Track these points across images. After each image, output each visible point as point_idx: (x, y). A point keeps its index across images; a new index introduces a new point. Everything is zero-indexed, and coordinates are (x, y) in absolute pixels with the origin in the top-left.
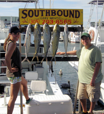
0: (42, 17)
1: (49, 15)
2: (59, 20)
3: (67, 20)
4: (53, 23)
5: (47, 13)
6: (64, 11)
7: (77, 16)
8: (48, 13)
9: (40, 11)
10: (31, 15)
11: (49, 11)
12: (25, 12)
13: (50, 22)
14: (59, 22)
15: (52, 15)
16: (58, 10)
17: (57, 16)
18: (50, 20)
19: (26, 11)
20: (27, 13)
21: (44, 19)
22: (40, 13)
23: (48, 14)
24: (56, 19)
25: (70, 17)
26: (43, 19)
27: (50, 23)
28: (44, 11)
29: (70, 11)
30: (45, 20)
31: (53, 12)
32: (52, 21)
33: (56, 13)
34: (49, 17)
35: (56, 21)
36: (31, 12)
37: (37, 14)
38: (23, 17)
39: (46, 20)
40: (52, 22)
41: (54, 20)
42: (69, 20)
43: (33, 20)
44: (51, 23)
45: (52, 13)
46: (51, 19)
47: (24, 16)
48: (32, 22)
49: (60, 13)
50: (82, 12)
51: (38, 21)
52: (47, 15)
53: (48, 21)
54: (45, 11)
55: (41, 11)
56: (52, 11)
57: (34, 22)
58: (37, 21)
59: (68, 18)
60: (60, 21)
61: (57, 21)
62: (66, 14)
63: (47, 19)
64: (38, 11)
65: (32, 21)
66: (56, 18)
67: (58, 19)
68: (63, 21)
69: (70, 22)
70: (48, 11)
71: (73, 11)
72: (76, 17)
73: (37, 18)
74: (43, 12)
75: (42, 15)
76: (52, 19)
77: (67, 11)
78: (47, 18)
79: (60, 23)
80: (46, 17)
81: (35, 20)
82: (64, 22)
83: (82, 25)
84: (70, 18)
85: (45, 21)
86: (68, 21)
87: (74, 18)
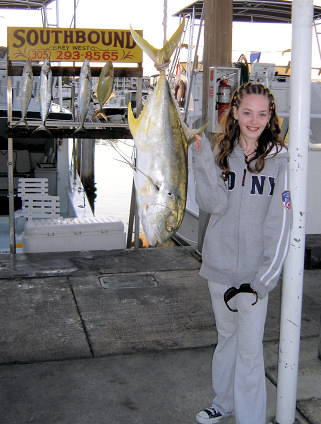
0: (57, 45)
1: (72, 41)
2: (93, 52)
3: (109, 53)
5: (66, 36)
6: (103, 32)
7: (131, 45)
9: (52, 32)
10: (33, 39)
11: (71, 32)
12: (20, 34)
13: (73, 56)
15: (78, 41)
17: (87, 43)
18: (74, 53)
19: (22, 30)
20: (24, 36)
21: (60, 50)
22: (52, 36)
23: (69, 39)
24: (86, 51)
25: (115, 45)
26: (57, 50)
27: (74, 58)
28: (61, 32)
29: (116, 33)
31: (81, 34)
33: (86, 36)
34: (71, 45)
35: (86, 54)
36: (33, 35)
37: (45, 40)
38: (15, 45)
39: (64, 52)
40: (78, 55)
41: (82, 52)
42: (113, 53)
43: (37, 52)
44: (76, 57)
45: (78, 37)
46: (75, 50)
47: (19, 43)
48: (34, 56)
49: (94, 37)
51: (48, 53)
52: (66, 42)
53: (68, 54)
54: (63, 32)
55: (54, 34)
56: (77, 33)
58: (45, 54)
59: (111, 47)
60: (95, 55)
61: (89, 54)
62: (107, 41)
63: (66, 50)
64: (48, 32)
65: (34, 53)
66: (86, 48)
67: (89, 50)
68: (101, 55)
69: (114, 57)
70: (68, 34)
71: (123, 33)
72: (128, 46)
73: (45, 46)
74: (59, 34)
75: (57, 41)
76: (78, 50)
77: (110, 33)
78: (66, 48)
79: (95, 59)
80: (65, 45)
81: (42, 51)
82: (104, 56)
83: (140, 64)
84: (115, 49)
85: (61, 53)
86: (110, 55)
87: (124, 48)
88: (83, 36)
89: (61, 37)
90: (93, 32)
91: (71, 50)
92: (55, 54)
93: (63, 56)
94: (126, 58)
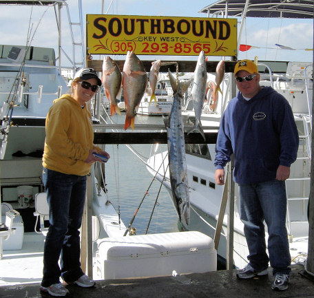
0: (142, 35)
1: (159, 32)
2: (183, 44)
3: (201, 45)
4: (167, 50)
5: (153, 26)
6: (194, 22)
7: (224, 35)
8: (156, 26)
9: (138, 20)
10: (115, 30)
11: (159, 21)
12: (101, 23)
13: (160, 48)
14: (183, 47)
15: (166, 31)
16: (179, 20)
17: (176, 33)
18: (162, 44)
19: (104, 20)
20: (106, 25)
21: (146, 41)
22: (138, 25)
23: (156, 29)
24: (175, 42)
25: (207, 36)
26: (143, 42)
27: (161, 51)
28: (147, 21)
29: (208, 23)
30: (148, 42)
31: (169, 23)
32: (164, 46)
33: (175, 26)
34: (158, 36)
35: (176, 46)
36: (115, 25)
37: (129, 29)
38: (95, 36)
39: (150, 43)
40: (166, 48)
41: (171, 44)
42: (204, 45)
43: (120, 43)
44: (164, 50)
45: (166, 26)
46: (163, 42)
47: (99, 33)
48: (117, 49)
49: (184, 27)
50: (235, 26)
51: (133, 45)
52: (153, 32)
53: (155, 46)
54: (150, 21)
55: (139, 22)
56: (165, 21)
57: (123, 48)
58: (129, 46)
59: (202, 39)
60: (185, 47)
61: (178, 46)
62: (198, 31)
63: (153, 42)
64: (133, 21)
65: (117, 44)
66: (175, 39)
67: (179, 41)
68: (192, 47)
69: (206, 50)
70: (156, 23)
71: (215, 22)
72: (221, 37)
73: (129, 37)
74: (145, 23)
75: (142, 32)
76: (166, 42)
77: (201, 22)
78: (153, 39)
79: (185, 52)
80: (152, 35)
81: (126, 42)
82: (195, 48)
83: (235, 58)
84: (207, 40)
85: (148, 45)
86: (202, 47)
87: (217, 40)
88: (172, 26)
89: (147, 26)
90: (183, 21)
91: (158, 41)
92: (140, 46)
93: (149, 48)
94: (220, 50)
